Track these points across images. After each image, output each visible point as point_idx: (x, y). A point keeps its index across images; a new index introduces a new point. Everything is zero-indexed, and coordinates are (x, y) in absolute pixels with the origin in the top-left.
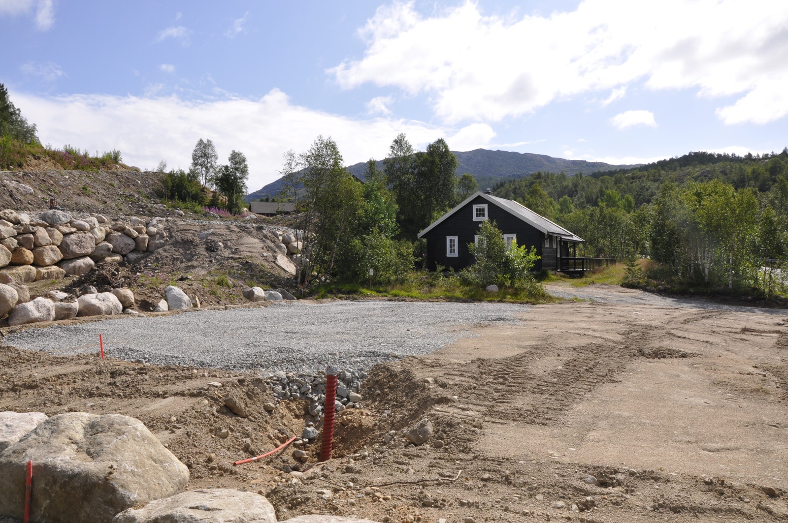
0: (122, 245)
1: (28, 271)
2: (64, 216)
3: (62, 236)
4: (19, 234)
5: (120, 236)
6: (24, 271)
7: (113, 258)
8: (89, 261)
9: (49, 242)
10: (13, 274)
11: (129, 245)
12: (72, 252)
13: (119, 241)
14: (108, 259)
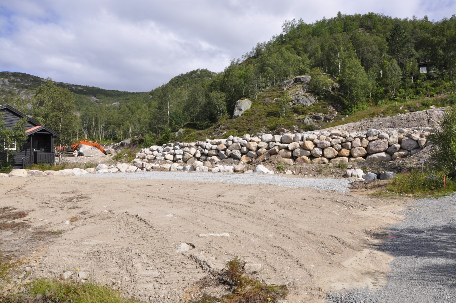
0: (408, 145)
1: (342, 159)
2: (375, 131)
3: (368, 142)
4: (342, 142)
5: (407, 140)
6: (340, 159)
7: (400, 153)
8: (383, 154)
9: (358, 145)
10: (335, 161)
11: (412, 145)
12: (371, 150)
13: (406, 143)
14: (396, 154)
